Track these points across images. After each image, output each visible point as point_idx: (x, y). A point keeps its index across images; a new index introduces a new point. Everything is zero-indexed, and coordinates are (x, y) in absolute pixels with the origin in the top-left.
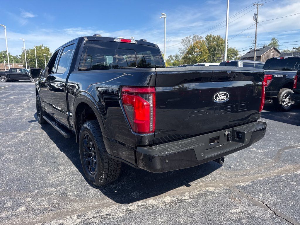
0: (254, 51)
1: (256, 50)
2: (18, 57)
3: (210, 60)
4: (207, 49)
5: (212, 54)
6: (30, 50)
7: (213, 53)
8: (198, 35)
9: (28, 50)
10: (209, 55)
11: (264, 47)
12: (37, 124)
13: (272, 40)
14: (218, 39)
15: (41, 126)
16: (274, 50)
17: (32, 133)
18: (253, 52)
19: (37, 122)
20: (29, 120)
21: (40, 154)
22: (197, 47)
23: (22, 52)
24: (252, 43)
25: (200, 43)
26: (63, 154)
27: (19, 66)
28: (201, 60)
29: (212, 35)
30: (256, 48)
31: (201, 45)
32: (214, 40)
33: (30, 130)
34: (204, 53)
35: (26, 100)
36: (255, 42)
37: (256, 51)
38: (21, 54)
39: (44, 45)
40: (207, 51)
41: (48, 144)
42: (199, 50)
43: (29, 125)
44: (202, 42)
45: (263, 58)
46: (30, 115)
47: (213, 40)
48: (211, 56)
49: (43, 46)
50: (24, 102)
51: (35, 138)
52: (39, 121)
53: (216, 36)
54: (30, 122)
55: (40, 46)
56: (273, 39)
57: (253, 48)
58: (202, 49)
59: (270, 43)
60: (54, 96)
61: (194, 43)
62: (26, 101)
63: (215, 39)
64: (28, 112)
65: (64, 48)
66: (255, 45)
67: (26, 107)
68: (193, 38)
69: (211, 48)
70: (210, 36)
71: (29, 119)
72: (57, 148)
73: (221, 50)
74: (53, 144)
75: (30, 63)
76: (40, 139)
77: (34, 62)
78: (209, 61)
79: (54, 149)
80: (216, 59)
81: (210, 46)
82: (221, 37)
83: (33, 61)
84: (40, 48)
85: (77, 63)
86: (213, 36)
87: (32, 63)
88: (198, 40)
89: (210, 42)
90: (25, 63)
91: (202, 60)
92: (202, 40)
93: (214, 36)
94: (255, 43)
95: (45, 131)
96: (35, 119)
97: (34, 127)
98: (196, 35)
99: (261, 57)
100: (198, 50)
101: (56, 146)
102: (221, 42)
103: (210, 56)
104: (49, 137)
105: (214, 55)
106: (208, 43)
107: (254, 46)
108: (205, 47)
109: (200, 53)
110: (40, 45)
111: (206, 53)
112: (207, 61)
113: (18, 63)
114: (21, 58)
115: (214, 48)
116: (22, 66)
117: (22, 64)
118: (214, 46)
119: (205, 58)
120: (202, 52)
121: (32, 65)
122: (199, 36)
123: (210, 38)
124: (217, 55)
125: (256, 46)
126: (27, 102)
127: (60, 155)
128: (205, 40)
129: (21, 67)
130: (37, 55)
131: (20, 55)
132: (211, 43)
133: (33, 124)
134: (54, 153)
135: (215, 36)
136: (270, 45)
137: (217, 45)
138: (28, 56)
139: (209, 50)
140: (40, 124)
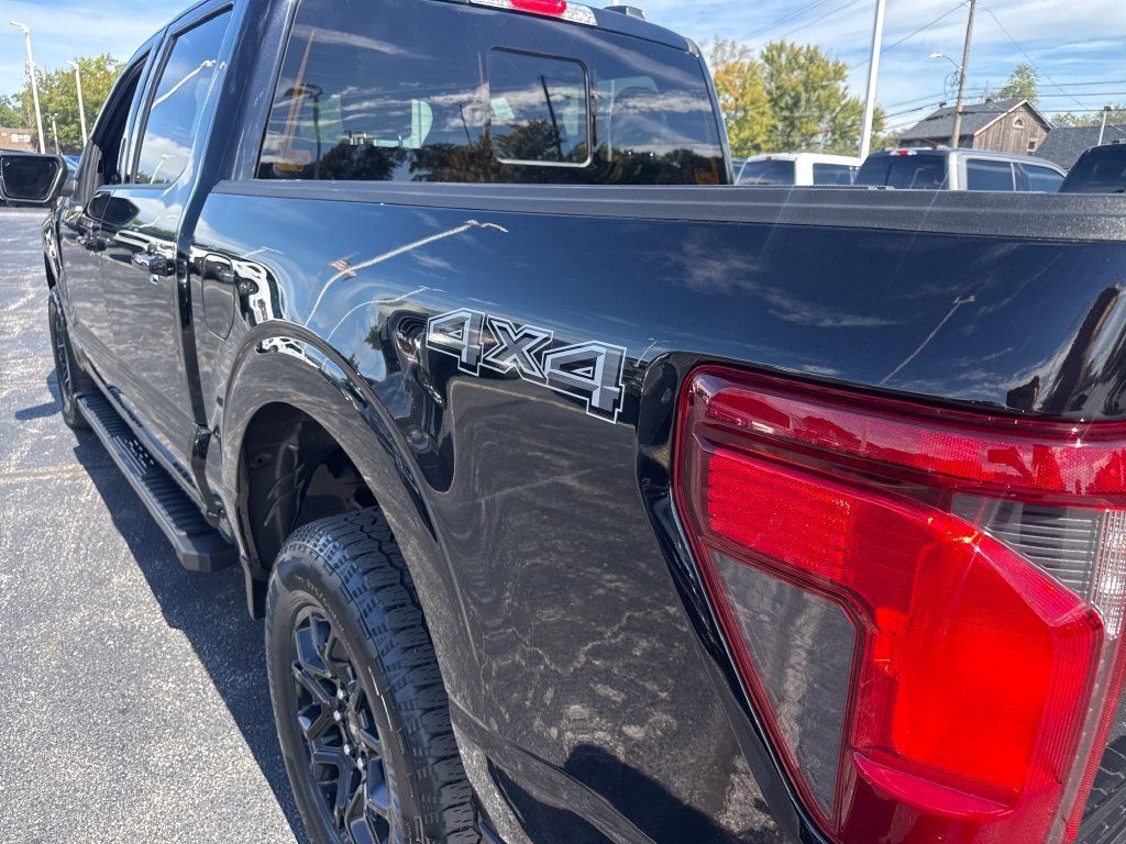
0: (953, 113)
1: (960, 109)
2: (9, 103)
3: (777, 145)
4: (768, 97)
5: (785, 119)
6: (57, 73)
7: (786, 113)
8: (733, 43)
9: (48, 76)
10: (772, 122)
11: (988, 100)
12: (54, 428)
13: (1018, 72)
14: (811, 60)
15: (75, 442)
16: (1023, 115)
17: (20, 486)
18: (949, 118)
19: (60, 415)
20: (22, 407)
21: (47, 637)
22: (727, 90)
23: (26, 79)
24: (948, 81)
25: (740, 71)
26: (178, 640)
27: (15, 138)
28: (742, 140)
29: (788, 44)
30: (964, 103)
31: (745, 81)
32: (797, 63)
33: (19, 466)
34: (755, 115)
35: (23, 294)
36: (962, 76)
37: (960, 113)
38: (22, 90)
39: (114, 57)
40: (767, 107)
41: (98, 568)
42: (737, 100)
43: (15, 433)
44: (749, 69)
45: (981, 143)
46: (31, 376)
47: (790, 63)
48: (780, 126)
49: (110, 60)
50: (12, 307)
51: (34, 521)
52: (66, 416)
53: (805, 50)
54: (24, 415)
55: (98, 62)
56: (1021, 71)
57: (951, 104)
58: (747, 99)
59: (1008, 85)
60: (134, 292)
61: (718, 71)
62: (22, 301)
63: (802, 60)
64: (24, 356)
65: (176, 36)
66: (960, 90)
67: (17, 330)
68: (716, 50)
69: (781, 96)
70: (781, 48)
71: (20, 400)
72: (146, 593)
73: (820, 108)
74: (123, 569)
75: (59, 129)
76: (60, 525)
77: (74, 126)
78: (771, 145)
79: (126, 603)
80: (797, 139)
81: (778, 88)
82: (822, 53)
83: (73, 122)
84: (99, 68)
85: (250, 131)
86: (792, 46)
87: (67, 128)
88: (732, 61)
89: (779, 72)
90: (36, 127)
91: (745, 141)
92: (746, 61)
93: (797, 47)
94: (961, 83)
95: (91, 475)
96: (48, 398)
97: (39, 446)
98: (726, 41)
99: (976, 140)
100: (731, 100)
101: (143, 581)
102: (821, 72)
103: (775, 127)
104: (108, 515)
105: (792, 125)
106: (772, 75)
107: (956, 95)
108: (760, 88)
109: (740, 114)
110: (99, 56)
111: (763, 113)
112: (763, 146)
113: (8, 126)
114: (24, 108)
115: (792, 98)
116: (28, 138)
117: (26, 131)
118: (793, 90)
119: (757, 135)
120: (746, 111)
121: (67, 136)
122: (739, 46)
123: (779, 56)
124: (801, 123)
125: (964, 94)
126: (25, 306)
127: (160, 646)
128: (761, 61)
129: (21, 142)
130: (84, 97)
131: (15, 96)
132: (783, 76)
133: (36, 431)
134: (128, 634)
135: (801, 49)
136: (1007, 90)
137: (805, 84)
138: (50, 100)
139: (774, 102)
140: (70, 431)
